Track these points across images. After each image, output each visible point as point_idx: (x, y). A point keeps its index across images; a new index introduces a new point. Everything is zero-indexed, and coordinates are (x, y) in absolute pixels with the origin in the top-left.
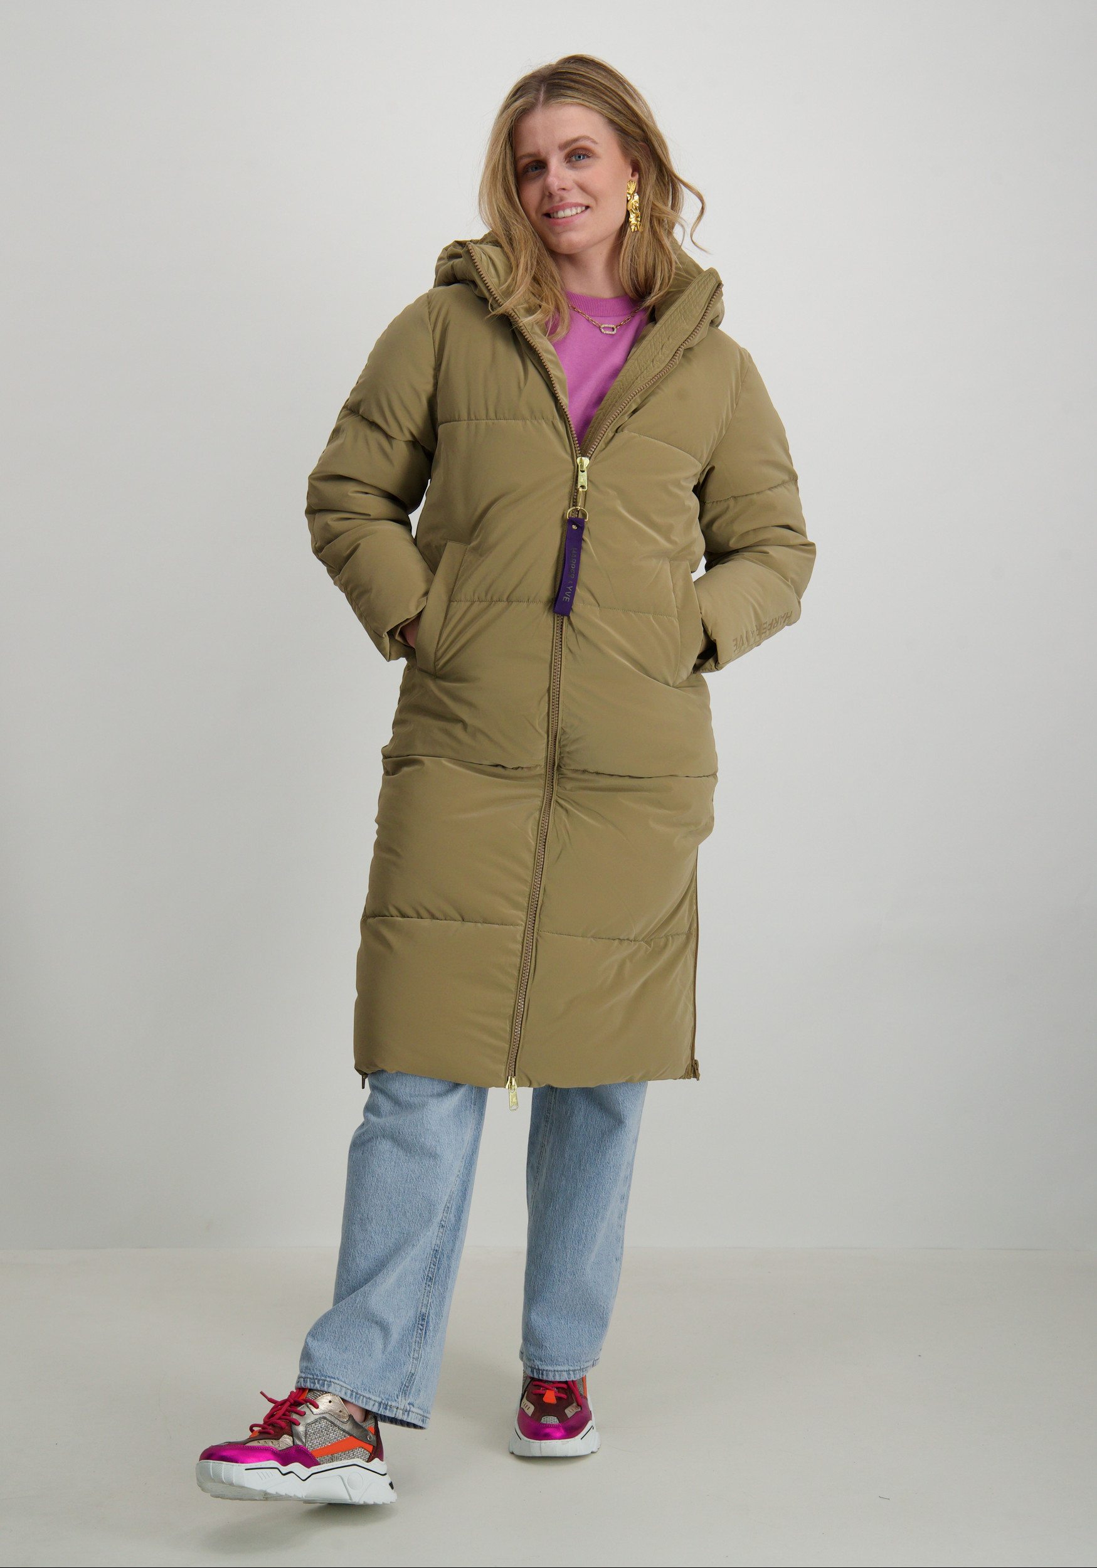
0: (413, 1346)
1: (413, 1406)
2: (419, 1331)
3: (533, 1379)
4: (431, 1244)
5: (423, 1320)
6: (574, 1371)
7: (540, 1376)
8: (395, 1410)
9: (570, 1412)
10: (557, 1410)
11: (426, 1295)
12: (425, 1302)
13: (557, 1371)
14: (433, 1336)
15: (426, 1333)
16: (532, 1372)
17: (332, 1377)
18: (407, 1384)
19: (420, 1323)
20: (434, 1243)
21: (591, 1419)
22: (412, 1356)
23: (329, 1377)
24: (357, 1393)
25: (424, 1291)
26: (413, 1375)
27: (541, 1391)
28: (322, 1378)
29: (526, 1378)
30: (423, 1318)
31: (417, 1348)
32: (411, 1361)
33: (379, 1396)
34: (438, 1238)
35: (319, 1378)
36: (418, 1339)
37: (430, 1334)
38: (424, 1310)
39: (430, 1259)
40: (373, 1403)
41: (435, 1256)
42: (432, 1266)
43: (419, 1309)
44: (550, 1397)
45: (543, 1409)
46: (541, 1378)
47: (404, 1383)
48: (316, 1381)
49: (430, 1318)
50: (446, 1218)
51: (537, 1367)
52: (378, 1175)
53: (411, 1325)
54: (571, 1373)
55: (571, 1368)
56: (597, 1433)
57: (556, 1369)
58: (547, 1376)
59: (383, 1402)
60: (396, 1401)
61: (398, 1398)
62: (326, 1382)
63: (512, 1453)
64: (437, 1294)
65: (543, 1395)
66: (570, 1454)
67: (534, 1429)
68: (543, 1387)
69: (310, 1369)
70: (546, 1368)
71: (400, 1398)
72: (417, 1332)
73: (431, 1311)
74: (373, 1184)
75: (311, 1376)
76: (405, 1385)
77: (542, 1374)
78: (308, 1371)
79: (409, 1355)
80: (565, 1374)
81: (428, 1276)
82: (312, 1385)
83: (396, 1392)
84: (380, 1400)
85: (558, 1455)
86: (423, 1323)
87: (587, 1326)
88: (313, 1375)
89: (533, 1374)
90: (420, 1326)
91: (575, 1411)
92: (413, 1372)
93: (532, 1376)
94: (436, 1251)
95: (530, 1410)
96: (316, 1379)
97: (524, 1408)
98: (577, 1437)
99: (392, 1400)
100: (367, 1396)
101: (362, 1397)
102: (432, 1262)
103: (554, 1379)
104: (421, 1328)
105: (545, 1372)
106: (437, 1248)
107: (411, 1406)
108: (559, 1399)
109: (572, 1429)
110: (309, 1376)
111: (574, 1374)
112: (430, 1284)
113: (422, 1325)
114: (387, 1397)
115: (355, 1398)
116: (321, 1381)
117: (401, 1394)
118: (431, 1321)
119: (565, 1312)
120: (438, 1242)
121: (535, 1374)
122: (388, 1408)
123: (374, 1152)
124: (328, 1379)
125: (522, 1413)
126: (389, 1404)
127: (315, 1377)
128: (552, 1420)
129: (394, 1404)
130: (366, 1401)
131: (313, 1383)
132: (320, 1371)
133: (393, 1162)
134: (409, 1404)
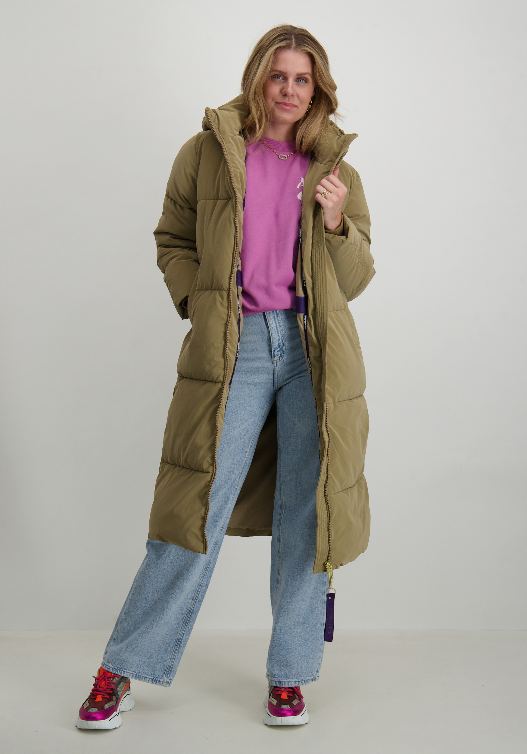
0: (172, 653)
1: (172, 680)
2: (176, 647)
3: (275, 687)
4: (187, 607)
5: (179, 641)
6: (298, 682)
7: (281, 685)
8: (162, 682)
9: (295, 702)
10: (289, 702)
11: (182, 630)
12: (181, 633)
13: (289, 682)
14: (182, 649)
15: (179, 647)
16: (276, 684)
17: (126, 669)
18: (168, 670)
19: (177, 642)
20: (189, 607)
21: (305, 707)
22: (170, 658)
23: (124, 669)
24: (139, 675)
25: (181, 628)
26: (170, 666)
27: (280, 693)
28: (121, 669)
29: (270, 686)
30: (179, 640)
31: (173, 654)
32: (170, 660)
33: (152, 676)
34: (191, 605)
35: (120, 669)
36: (175, 650)
37: (181, 648)
38: (180, 637)
39: (186, 614)
40: (148, 679)
41: (189, 613)
42: (187, 617)
43: (178, 636)
44: (284, 696)
45: (281, 702)
46: (281, 686)
47: (166, 670)
48: (118, 671)
49: (182, 641)
50: (196, 596)
51: (279, 681)
52: (164, 572)
53: (172, 643)
54: (297, 682)
55: (297, 680)
56: (308, 714)
57: (289, 681)
58: (285, 684)
59: (154, 679)
60: (162, 678)
61: (163, 677)
62: (123, 672)
63: (266, 725)
64: (188, 630)
65: (281, 695)
66: (296, 724)
67: (277, 711)
68: (280, 691)
69: (116, 664)
70: (284, 681)
71: (164, 677)
72: (175, 647)
73: (183, 638)
74: (161, 576)
75: (116, 668)
76: (167, 671)
77: (282, 684)
78: (115, 665)
79: (169, 657)
80: (293, 683)
81: (184, 621)
82: (116, 672)
83: (162, 674)
84: (152, 678)
85: (290, 724)
86: (178, 643)
87: (306, 658)
88: (117, 668)
89: (277, 685)
90: (177, 644)
91: (297, 702)
92: (170, 665)
93: (276, 686)
94: (190, 610)
95: (275, 702)
96: (118, 669)
97: (271, 701)
98: (299, 715)
99: (160, 678)
100: (144, 676)
101: (141, 677)
102: (187, 615)
103: (288, 686)
104: (177, 645)
105: (283, 683)
106: (191, 610)
107: (171, 680)
108: (289, 696)
109: (296, 711)
110: (115, 667)
111: (298, 683)
112: (185, 625)
113: (178, 644)
114: (157, 676)
115: (138, 678)
116: (121, 671)
117: (165, 675)
118: (182, 642)
119: (294, 652)
120: (191, 607)
121: (278, 684)
122: (158, 681)
123: (163, 562)
124: (124, 670)
125: (270, 704)
126: (158, 679)
127: (118, 668)
128: (287, 707)
129: (161, 680)
130: (144, 679)
131: (117, 671)
132: (121, 666)
133: (172, 568)
134: (170, 680)
